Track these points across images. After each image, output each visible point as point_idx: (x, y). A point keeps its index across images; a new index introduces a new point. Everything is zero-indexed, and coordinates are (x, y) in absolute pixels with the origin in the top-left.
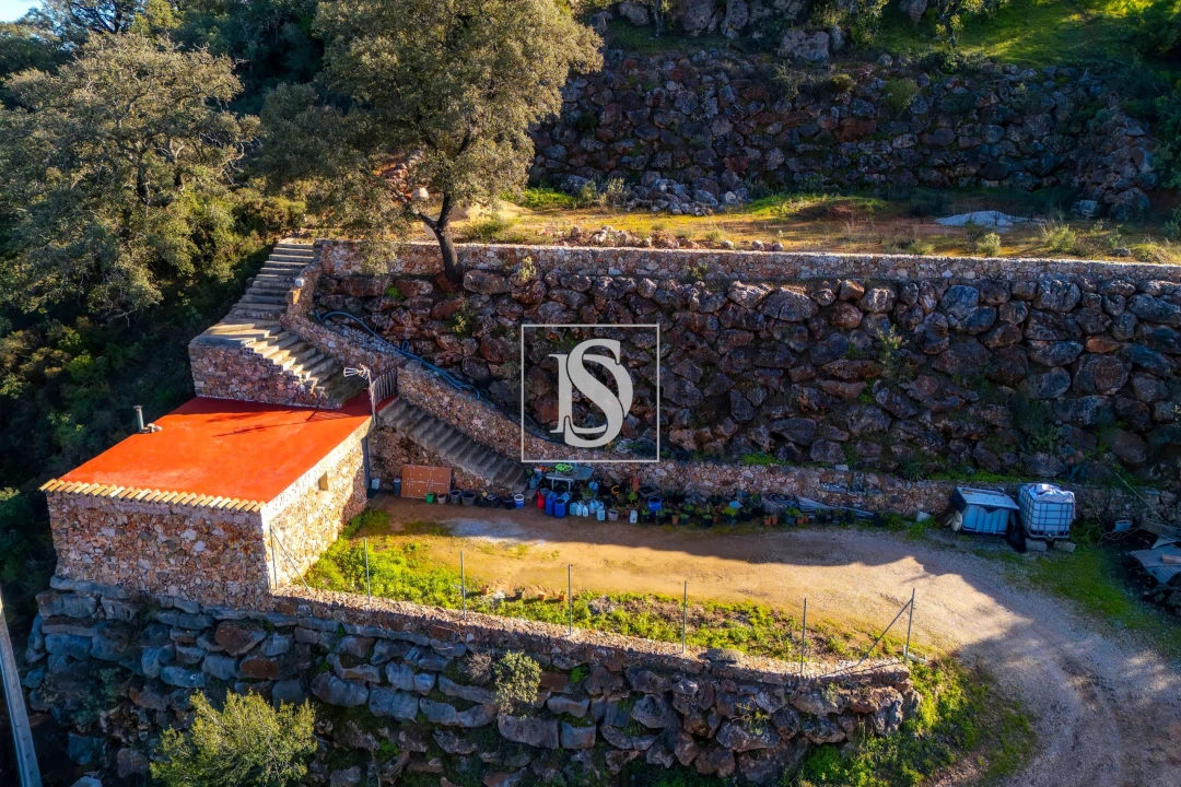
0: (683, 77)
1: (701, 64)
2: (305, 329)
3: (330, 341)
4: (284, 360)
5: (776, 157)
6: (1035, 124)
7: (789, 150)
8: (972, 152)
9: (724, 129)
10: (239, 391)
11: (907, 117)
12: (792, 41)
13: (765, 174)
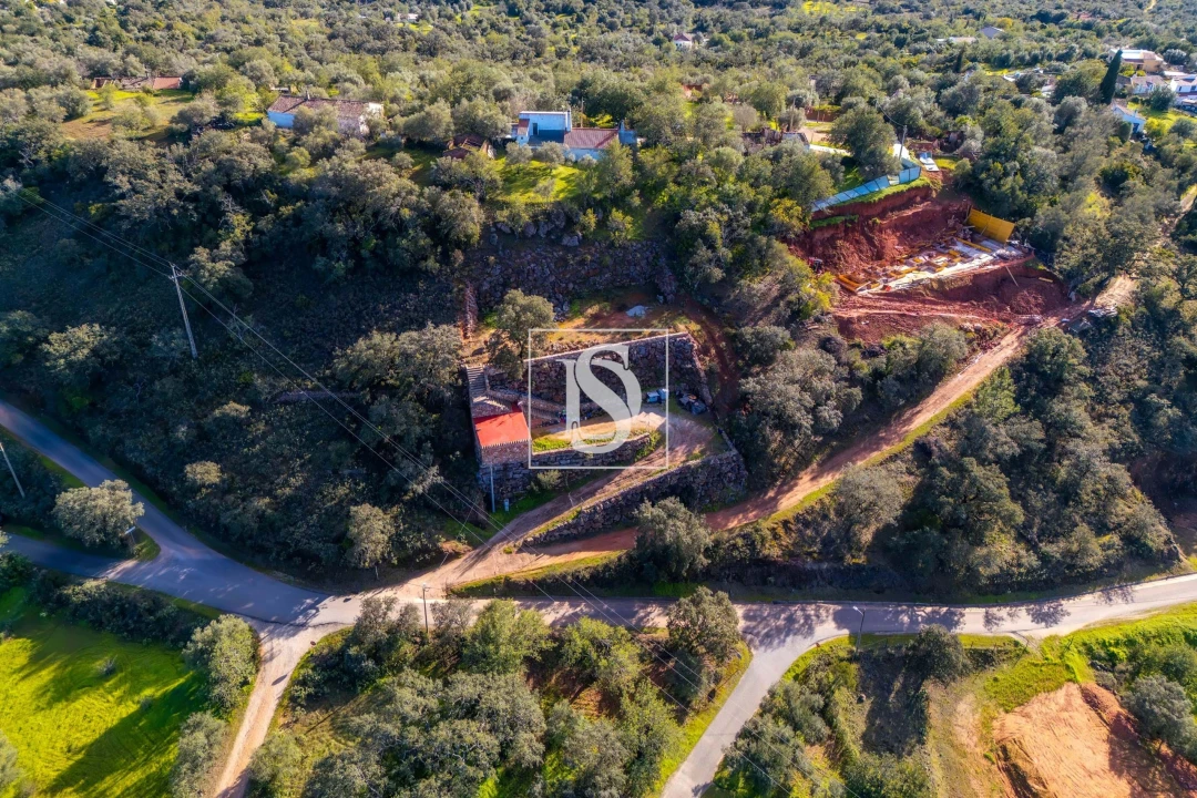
0: (535, 261)
1: (538, 254)
2: (492, 393)
3: (499, 395)
4: (494, 403)
5: (571, 286)
6: (643, 263)
7: (574, 283)
8: (628, 275)
9: (553, 279)
10: (485, 414)
11: (607, 267)
12: (566, 241)
13: (569, 292)
